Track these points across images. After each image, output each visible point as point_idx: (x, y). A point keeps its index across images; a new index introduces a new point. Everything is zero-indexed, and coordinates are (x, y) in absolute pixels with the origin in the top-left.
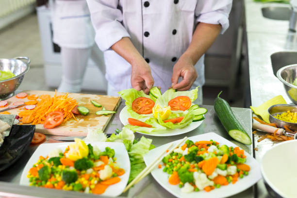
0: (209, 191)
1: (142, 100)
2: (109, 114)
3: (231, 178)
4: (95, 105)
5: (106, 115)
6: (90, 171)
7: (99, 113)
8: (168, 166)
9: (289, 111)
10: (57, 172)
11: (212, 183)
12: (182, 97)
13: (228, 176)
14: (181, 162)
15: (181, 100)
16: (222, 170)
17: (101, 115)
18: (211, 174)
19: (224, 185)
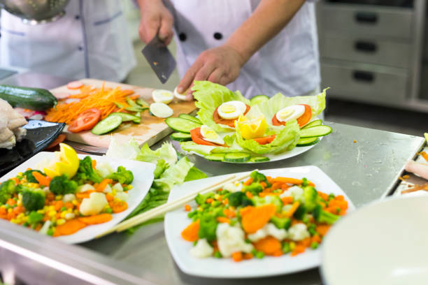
0: (238, 260)
3: (292, 245)
6: (68, 197)
8: (200, 209)
11: (248, 248)
16: (278, 228)
18: (254, 232)
19: (273, 254)
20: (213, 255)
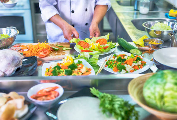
0: (132, 72)
1: (81, 42)
2: (69, 49)
3: (139, 66)
4: (59, 47)
5: (67, 50)
6: (76, 70)
7: (64, 49)
8: (109, 65)
9: (151, 41)
10: (61, 72)
11: (133, 69)
12: (101, 39)
13: (138, 66)
14: (115, 63)
15: (101, 40)
16: (135, 63)
17: (65, 50)
18: (132, 65)
19: (137, 69)
20: (126, 73)
